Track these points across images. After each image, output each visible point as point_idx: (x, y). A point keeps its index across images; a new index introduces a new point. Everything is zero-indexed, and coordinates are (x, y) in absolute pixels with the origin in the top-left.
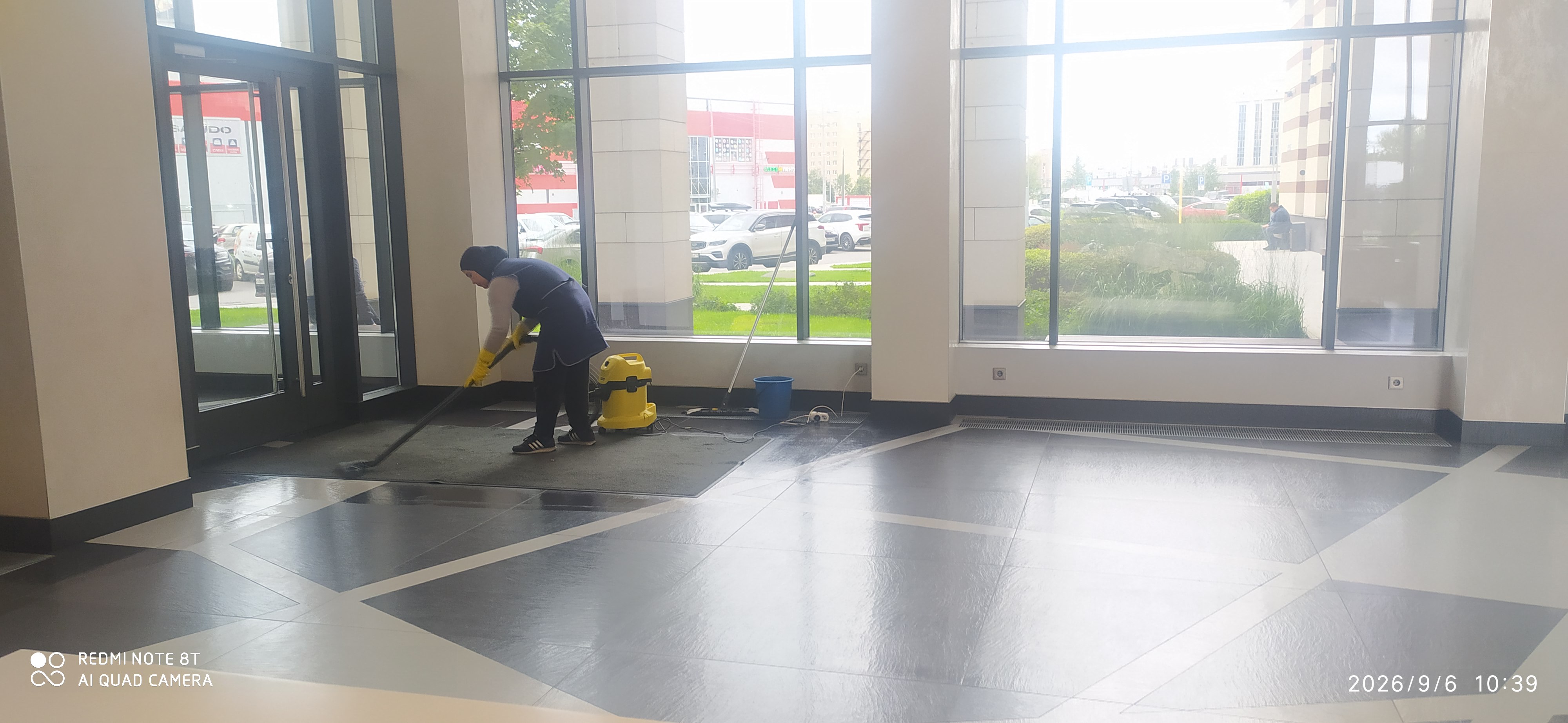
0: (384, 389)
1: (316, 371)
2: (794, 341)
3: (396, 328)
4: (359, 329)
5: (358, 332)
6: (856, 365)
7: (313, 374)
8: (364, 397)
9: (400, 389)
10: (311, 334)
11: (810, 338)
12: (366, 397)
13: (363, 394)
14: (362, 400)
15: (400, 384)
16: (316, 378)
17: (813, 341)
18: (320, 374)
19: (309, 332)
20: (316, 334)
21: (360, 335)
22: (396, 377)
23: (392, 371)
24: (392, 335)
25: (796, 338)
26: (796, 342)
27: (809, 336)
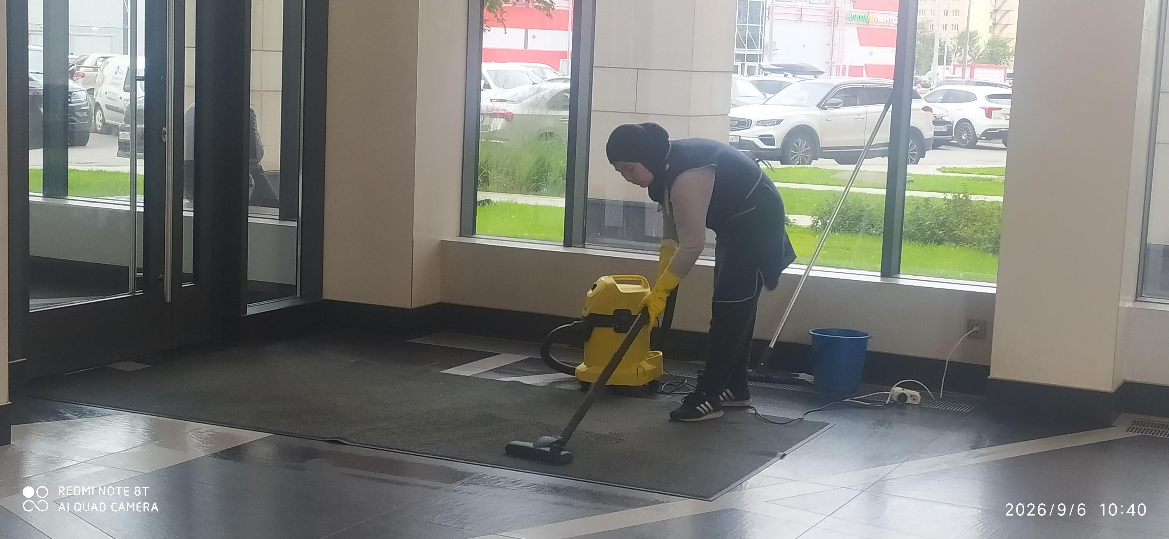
0: (276, 300)
1: (188, 267)
2: (875, 277)
3: (300, 215)
5: (248, 219)
6: (969, 321)
7: (183, 271)
9: (298, 301)
10: (185, 214)
12: (250, 310)
13: (249, 306)
14: (246, 313)
15: (299, 294)
16: (188, 277)
18: (193, 270)
21: (249, 222)
22: (296, 282)
23: (290, 275)
24: (295, 224)
25: (879, 274)
26: (878, 280)
27: (899, 272)
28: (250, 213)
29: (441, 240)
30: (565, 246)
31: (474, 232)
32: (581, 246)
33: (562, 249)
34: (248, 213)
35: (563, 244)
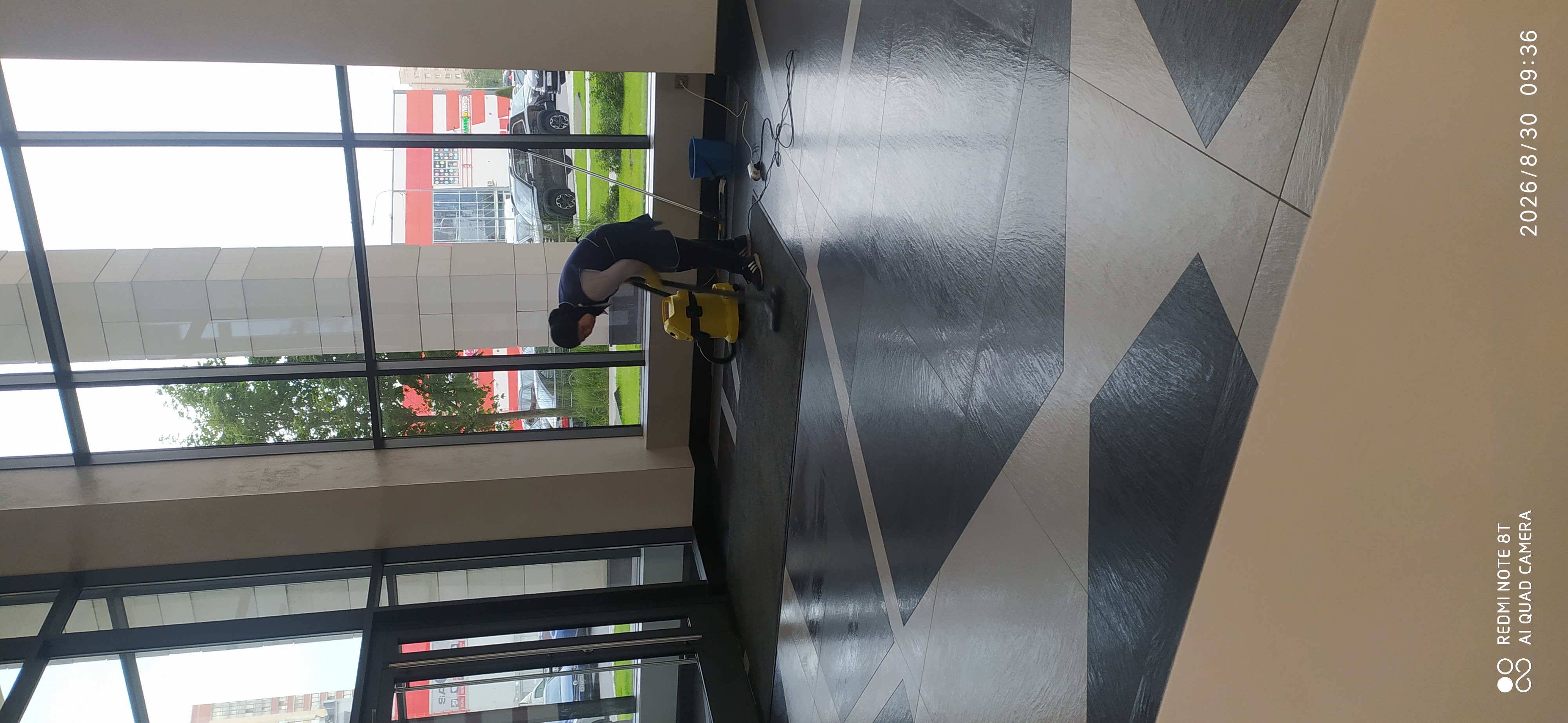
0: (696, 560)
1: (676, 624)
2: (651, 152)
3: (636, 545)
4: (636, 585)
5: (639, 585)
6: (676, 88)
7: (679, 627)
8: (703, 579)
9: (695, 543)
10: (640, 630)
11: (648, 134)
12: (704, 577)
13: (701, 579)
14: (706, 580)
15: (691, 542)
16: (684, 624)
17: (651, 131)
18: (680, 620)
19: (638, 632)
20: (641, 624)
21: (642, 583)
22: (683, 545)
23: (678, 550)
24: (642, 549)
25: (648, 150)
26: (652, 150)
27: (646, 136)
28: (637, 583)
29: (647, 449)
30: (644, 365)
31: (639, 426)
32: (643, 353)
33: (647, 367)
34: (637, 586)
35: (643, 367)
